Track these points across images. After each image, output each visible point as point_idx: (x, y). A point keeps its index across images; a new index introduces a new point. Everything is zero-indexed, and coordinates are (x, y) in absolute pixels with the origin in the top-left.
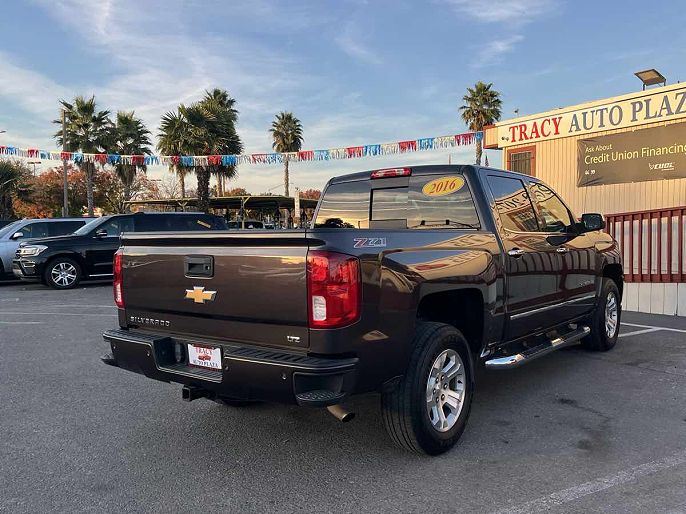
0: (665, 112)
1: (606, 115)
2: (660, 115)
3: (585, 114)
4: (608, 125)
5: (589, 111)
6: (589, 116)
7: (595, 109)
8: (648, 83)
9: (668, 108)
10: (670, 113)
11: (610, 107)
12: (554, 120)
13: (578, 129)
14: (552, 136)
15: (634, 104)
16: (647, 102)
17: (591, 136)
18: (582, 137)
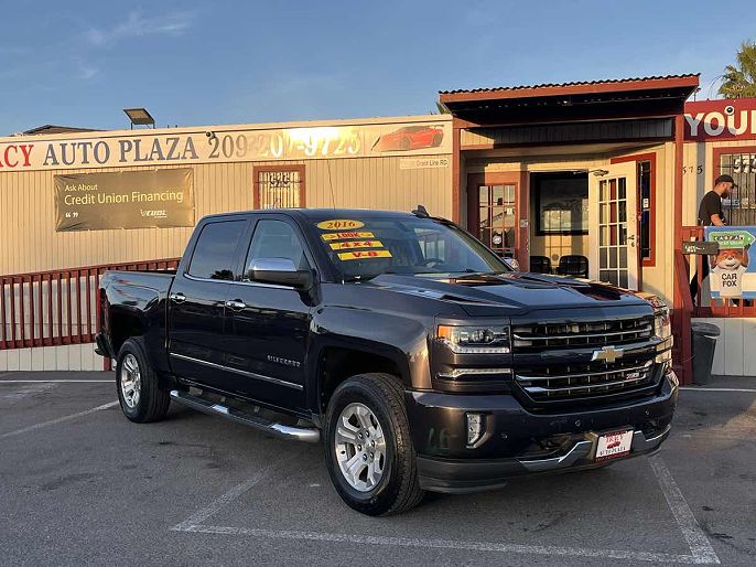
0: (156, 156)
1: (90, 151)
2: (151, 159)
3: (63, 146)
4: (93, 163)
5: (69, 142)
6: (69, 148)
7: (77, 142)
8: (136, 122)
9: (159, 152)
10: (161, 158)
11: (94, 142)
12: (23, 148)
13: (55, 163)
14: (20, 167)
15: (122, 143)
16: (137, 142)
17: (71, 172)
18: (60, 173)
